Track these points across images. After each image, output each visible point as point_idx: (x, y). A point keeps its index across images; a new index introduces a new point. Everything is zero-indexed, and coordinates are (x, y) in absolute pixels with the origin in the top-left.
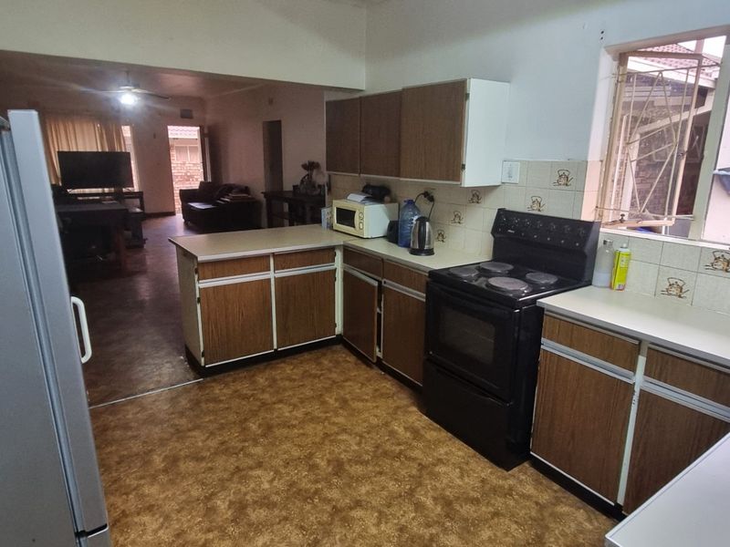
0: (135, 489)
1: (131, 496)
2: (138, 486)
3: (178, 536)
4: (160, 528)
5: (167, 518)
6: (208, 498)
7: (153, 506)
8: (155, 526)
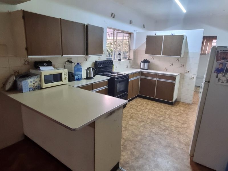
0: (180, 148)
1: (182, 147)
2: (178, 148)
3: (179, 135)
4: (181, 138)
5: (178, 138)
6: (168, 135)
7: (179, 142)
8: (181, 139)
